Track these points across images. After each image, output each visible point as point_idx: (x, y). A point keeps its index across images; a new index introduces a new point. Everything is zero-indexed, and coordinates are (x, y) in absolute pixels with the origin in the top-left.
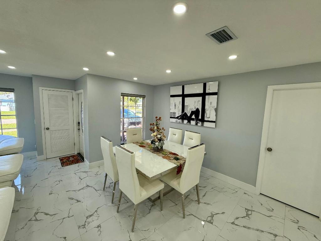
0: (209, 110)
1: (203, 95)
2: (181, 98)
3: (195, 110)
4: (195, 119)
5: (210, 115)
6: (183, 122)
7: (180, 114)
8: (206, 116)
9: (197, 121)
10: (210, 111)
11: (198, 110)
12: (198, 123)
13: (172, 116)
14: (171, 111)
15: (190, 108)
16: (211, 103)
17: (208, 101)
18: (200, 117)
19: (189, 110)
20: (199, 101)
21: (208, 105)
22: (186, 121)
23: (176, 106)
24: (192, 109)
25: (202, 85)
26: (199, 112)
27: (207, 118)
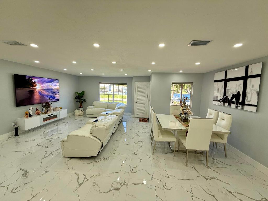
0: (251, 93)
1: (245, 79)
2: (223, 83)
3: (236, 93)
4: (235, 103)
5: (251, 98)
6: (224, 105)
7: (222, 97)
8: (247, 100)
9: (237, 104)
10: (251, 95)
11: (239, 93)
12: (239, 106)
13: (215, 99)
14: (214, 95)
15: (231, 91)
16: (253, 86)
17: (250, 84)
18: (241, 101)
19: (230, 94)
20: (240, 84)
21: (250, 88)
22: (227, 104)
23: (219, 90)
24: (234, 92)
25: (244, 68)
26: (240, 95)
27: (248, 101)
